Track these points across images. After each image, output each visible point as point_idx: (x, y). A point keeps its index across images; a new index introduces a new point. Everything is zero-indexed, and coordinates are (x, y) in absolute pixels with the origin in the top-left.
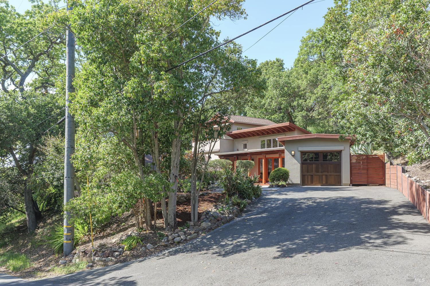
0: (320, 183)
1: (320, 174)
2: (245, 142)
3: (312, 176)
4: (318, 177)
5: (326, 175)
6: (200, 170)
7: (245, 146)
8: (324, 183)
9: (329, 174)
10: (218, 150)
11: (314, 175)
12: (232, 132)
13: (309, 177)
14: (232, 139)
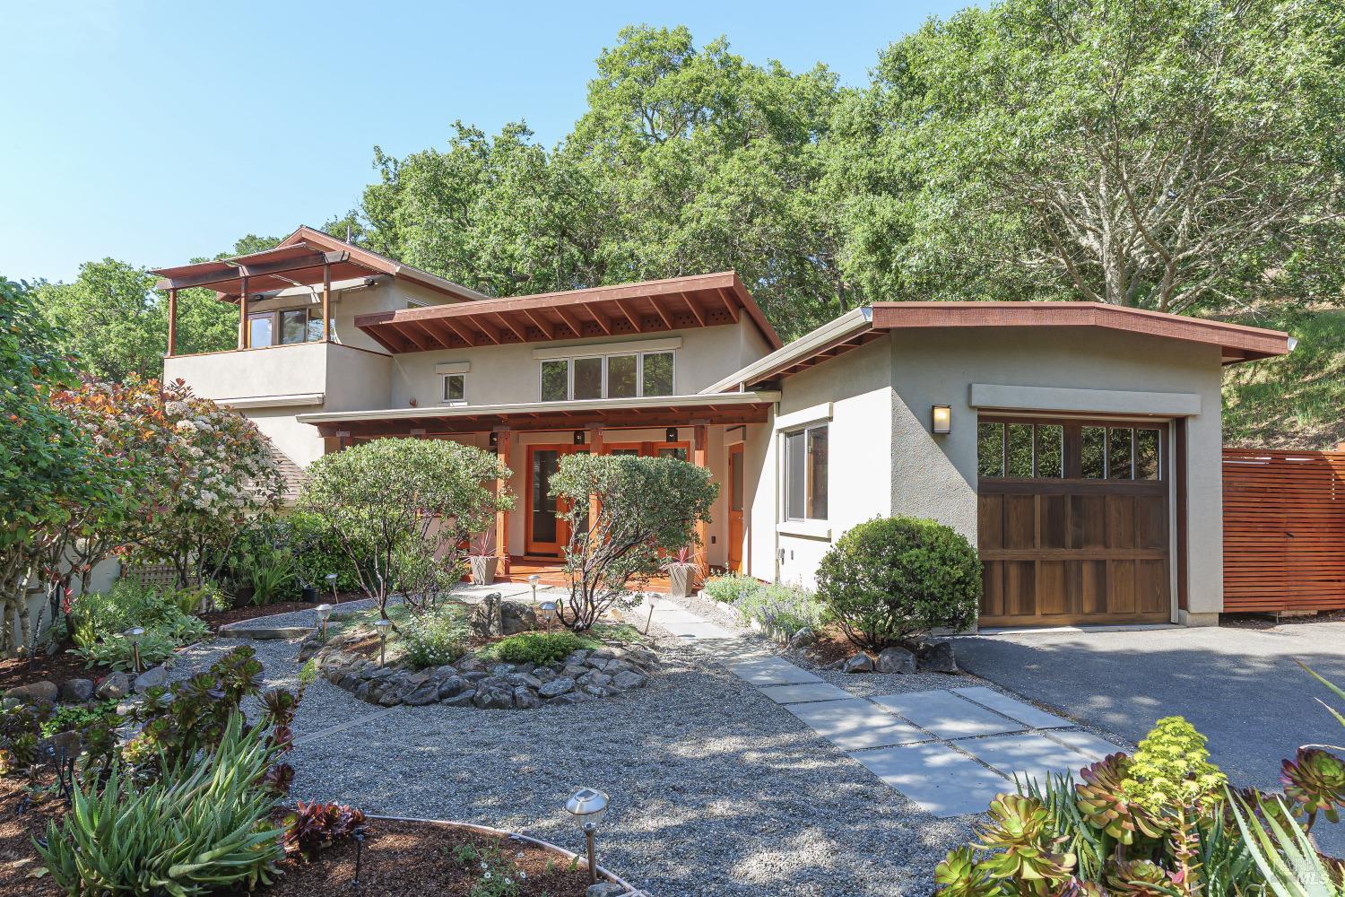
0: (1067, 611)
1: (1068, 554)
2: (454, 370)
3: (1027, 566)
4: (1058, 571)
5: (1100, 564)
6: (223, 511)
7: (455, 388)
8: (1087, 608)
9: (1114, 553)
10: (314, 398)
11: (1037, 565)
12: (391, 315)
13: (1014, 572)
14: (384, 350)
